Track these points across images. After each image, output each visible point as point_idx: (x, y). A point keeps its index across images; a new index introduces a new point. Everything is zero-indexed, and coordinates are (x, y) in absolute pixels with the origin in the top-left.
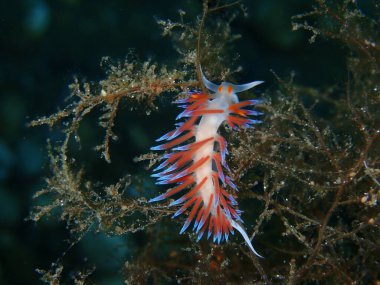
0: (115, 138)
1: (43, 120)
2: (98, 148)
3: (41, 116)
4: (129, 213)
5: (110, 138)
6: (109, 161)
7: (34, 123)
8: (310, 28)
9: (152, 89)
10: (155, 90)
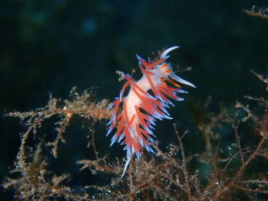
0: (63, 141)
1: (17, 114)
2: (49, 144)
3: (17, 111)
4: (56, 195)
5: (60, 140)
6: (56, 157)
7: (11, 114)
8: (248, 111)
9: (96, 114)
10: (98, 116)
